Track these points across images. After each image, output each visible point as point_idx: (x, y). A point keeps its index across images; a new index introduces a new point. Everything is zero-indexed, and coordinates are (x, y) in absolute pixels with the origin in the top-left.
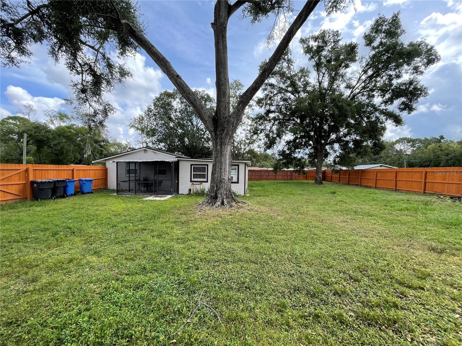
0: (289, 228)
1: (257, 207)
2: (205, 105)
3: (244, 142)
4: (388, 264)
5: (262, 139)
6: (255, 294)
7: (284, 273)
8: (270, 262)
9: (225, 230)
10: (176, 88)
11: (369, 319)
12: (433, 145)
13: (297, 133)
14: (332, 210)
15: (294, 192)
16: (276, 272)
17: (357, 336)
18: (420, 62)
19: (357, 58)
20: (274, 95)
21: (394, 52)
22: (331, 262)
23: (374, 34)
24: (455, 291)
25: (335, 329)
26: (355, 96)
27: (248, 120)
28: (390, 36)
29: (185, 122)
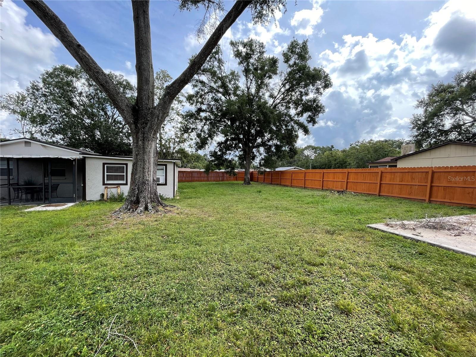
0: (219, 228)
1: (187, 210)
2: (124, 93)
3: (173, 141)
4: (300, 249)
5: (194, 139)
6: (182, 305)
7: (213, 274)
8: (199, 266)
9: (149, 239)
10: (80, 65)
11: (286, 300)
12: (327, 152)
13: (228, 135)
14: (258, 208)
15: (225, 192)
16: (205, 275)
17: (278, 318)
18: (320, 85)
19: (278, 72)
20: (205, 93)
21: (303, 72)
22: (257, 255)
23: (290, 54)
24: (341, 261)
25: (260, 318)
26: (277, 105)
27: (177, 116)
28: (301, 59)
29: (95, 110)
